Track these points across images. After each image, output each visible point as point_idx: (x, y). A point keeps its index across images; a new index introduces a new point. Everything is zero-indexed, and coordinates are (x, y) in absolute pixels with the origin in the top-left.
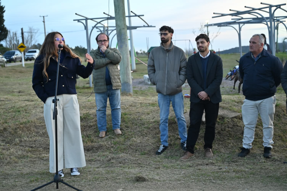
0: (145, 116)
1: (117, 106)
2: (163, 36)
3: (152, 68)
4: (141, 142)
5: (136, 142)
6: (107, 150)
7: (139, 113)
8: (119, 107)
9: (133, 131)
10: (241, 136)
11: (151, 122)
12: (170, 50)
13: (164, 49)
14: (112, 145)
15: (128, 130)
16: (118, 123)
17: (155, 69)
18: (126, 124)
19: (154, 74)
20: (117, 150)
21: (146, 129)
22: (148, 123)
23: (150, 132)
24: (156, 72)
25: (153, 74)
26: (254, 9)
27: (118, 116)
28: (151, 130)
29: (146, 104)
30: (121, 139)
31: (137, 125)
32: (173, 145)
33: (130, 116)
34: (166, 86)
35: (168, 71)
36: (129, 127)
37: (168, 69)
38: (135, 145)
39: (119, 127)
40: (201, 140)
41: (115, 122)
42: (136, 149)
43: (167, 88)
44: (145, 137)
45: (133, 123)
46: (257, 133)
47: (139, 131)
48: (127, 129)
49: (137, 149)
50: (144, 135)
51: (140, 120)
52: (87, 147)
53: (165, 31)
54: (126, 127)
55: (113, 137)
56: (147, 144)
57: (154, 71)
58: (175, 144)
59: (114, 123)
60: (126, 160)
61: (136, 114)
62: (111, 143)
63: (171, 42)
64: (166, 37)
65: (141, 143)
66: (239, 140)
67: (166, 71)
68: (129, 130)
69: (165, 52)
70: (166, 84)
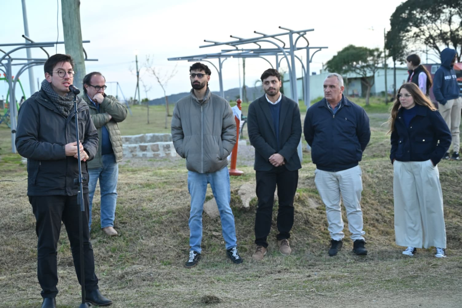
0: (147, 204)
1: (113, 190)
2: (196, 78)
3: (179, 131)
4: (155, 246)
5: (147, 246)
6: (102, 261)
7: (134, 199)
8: (115, 191)
9: (134, 229)
10: (304, 227)
11: (162, 212)
12: (205, 101)
13: (196, 100)
14: (110, 253)
15: (126, 227)
16: (112, 217)
17: (183, 132)
18: (119, 219)
19: (183, 141)
20: (121, 261)
21: (157, 224)
22: (157, 215)
23: (165, 228)
24: (185, 138)
25: (180, 141)
26: (265, 36)
27: (113, 206)
28: (166, 226)
29: (136, 185)
30: (121, 243)
31: (138, 219)
32: (207, 247)
33: (122, 205)
34: (204, 159)
35: (204, 135)
36: (126, 223)
37: (203, 132)
38: (148, 251)
39: (112, 224)
40: (248, 237)
41: (106, 216)
42: (150, 256)
43: (204, 162)
44: (159, 238)
45: (131, 217)
46: (325, 221)
47: (145, 229)
48: (123, 227)
49: (153, 257)
50: (156, 234)
51: (142, 210)
52: (67, 260)
53: (201, 71)
54: (121, 223)
55: (105, 240)
56: (166, 248)
57: (182, 136)
58: (211, 245)
59: (105, 218)
60: (151, 275)
61: (131, 201)
62: (106, 249)
63: (208, 88)
64: (201, 81)
65: (157, 248)
66: (304, 233)
67: (201, 134)
68: (128, 228)
69: (198, 104)
70: (202, 156)
